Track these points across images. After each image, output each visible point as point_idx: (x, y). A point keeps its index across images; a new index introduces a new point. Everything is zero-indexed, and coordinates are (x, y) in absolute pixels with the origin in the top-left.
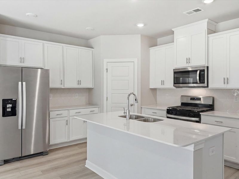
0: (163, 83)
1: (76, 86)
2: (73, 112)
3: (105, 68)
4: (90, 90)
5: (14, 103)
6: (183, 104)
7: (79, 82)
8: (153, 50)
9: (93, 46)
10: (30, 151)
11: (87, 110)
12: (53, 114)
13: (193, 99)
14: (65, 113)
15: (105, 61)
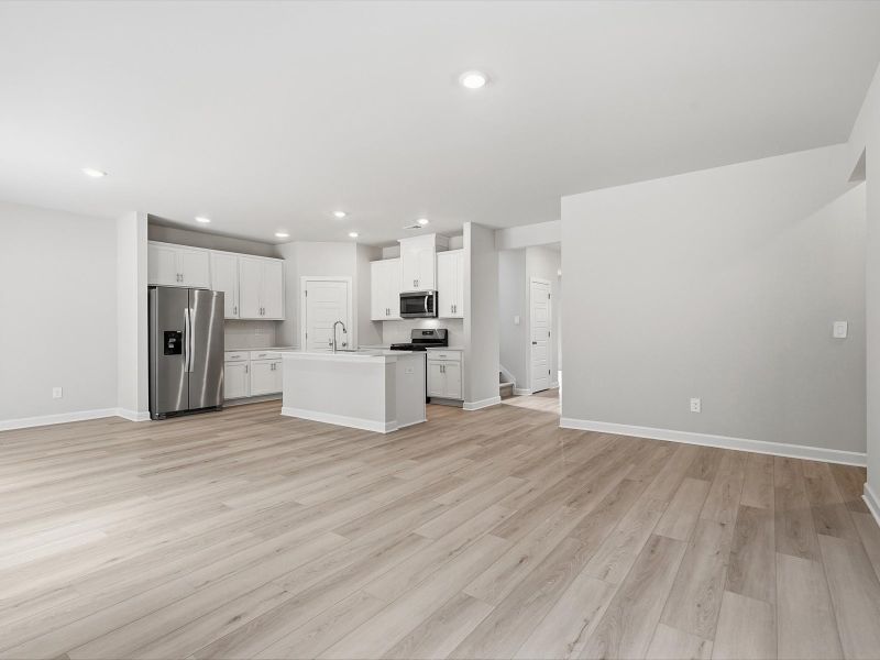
0: (388, 312)
1: (257, 316)
2: (255, 355)
3: (303, 290)
4: (277, 323)
5: (179, 337)
6: (414, 341)
7: (262, 311)
8: (376, 265)
9: (284, 256)
10: (199, 403)
11: (272, 354)
12: (227, 356)
13: (425, 333)
14: (243, 355)
15: (304, 279)
